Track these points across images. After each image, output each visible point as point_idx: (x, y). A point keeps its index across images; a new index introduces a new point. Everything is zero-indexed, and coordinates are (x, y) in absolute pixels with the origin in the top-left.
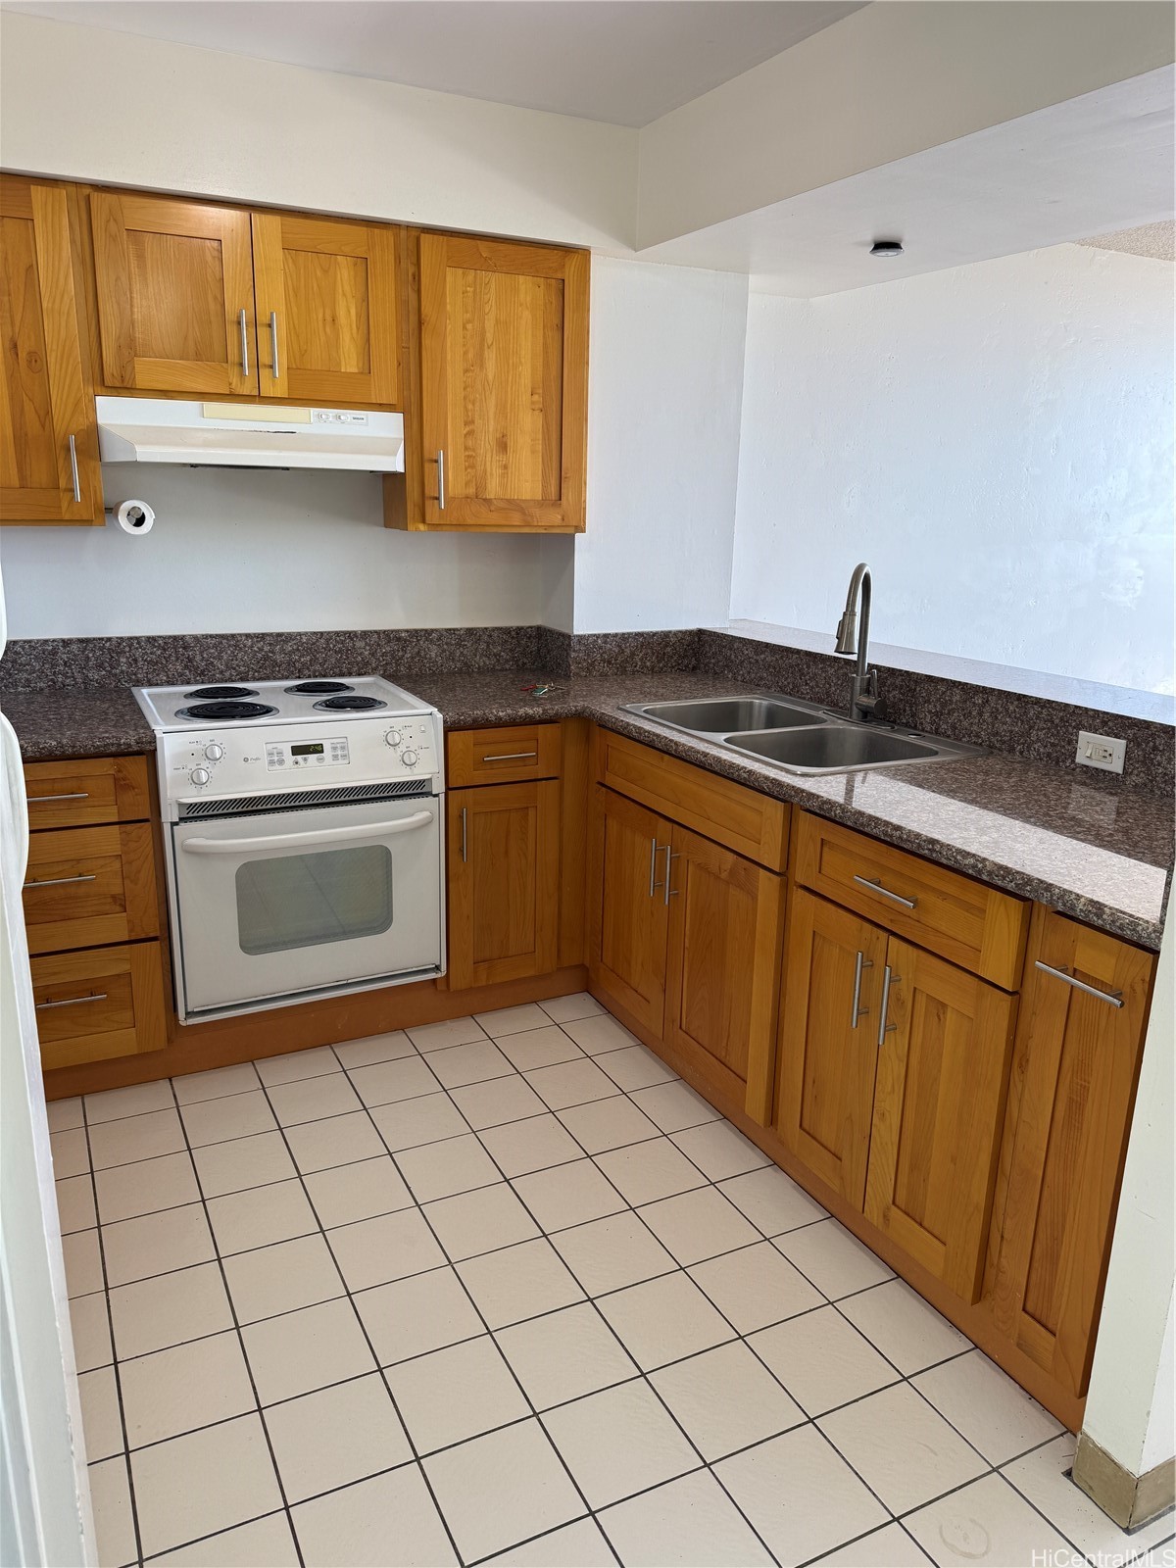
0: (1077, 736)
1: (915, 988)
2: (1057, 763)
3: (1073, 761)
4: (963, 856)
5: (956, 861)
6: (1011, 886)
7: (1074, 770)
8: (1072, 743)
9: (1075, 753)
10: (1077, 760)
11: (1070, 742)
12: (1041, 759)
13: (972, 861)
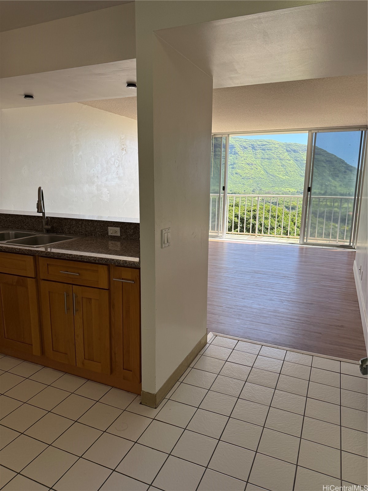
0: (108, 228)
1: (82, 297)
2: (104, 236)
3: (108, 235)
4: (90, 258)
5: (89, 259)
6: (104, 262)
7: (108, 237)
8: (107, 230)
9: (108, 233)
10: (109, 234)
11: (106, 230)
12: (100, 236)
13: (93, 258)
